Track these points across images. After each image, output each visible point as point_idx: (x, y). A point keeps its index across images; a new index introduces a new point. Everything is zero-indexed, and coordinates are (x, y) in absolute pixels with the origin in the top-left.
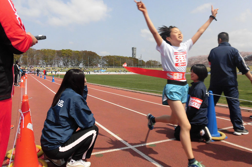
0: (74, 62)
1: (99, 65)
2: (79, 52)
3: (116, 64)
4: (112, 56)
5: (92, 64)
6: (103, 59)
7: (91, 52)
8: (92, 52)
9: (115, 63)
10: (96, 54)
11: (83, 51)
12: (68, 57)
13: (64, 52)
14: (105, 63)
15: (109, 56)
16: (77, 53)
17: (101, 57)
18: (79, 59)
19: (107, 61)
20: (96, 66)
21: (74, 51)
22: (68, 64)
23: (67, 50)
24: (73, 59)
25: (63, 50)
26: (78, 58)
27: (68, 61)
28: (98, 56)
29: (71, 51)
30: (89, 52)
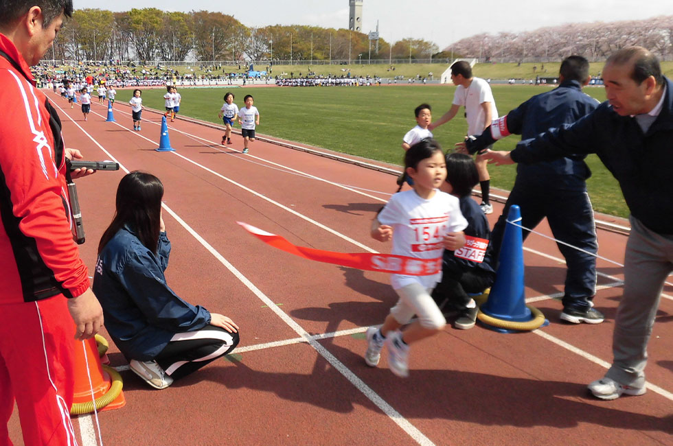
0: (171, 47)
1: (245, 56)
2: (182, 15)
3: (299, 51)
4: (287, 27)
5: (223, 53)
6: (256, 36)
7: (219, 14)
8: (223, 16)
9: (296, 48)
10: (236, 22)
11: (195, 13)
12: (152, 33)
13: (136, 18)
14: (265, 49)
15: (276, 27)
16: (177, 18)
17: (252, 29)
18: (183, 37)
19: (271, 42)
20: (236, 56)
21: (168, 14)
22: (151, 55)
23: (145, 10)
24: (166, 38)
25: (135, 12)
26: (182, 35)
27: (151, 47)
28: (242, 27)
29: (158, 13)
30: (213, 14)
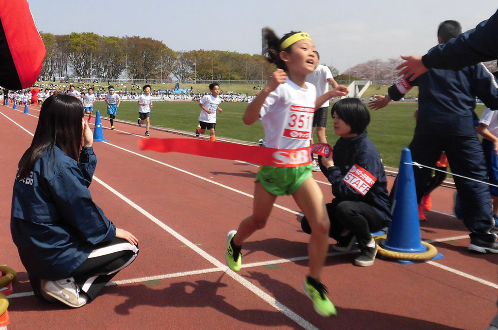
0: (106, 67)
1: (172, 75)
2: (117, 39)
3: (218, 73)
4: (209, 52)
5: (153, 73)
6: (182, 59)
7: (149, 39)
8: (153, 41)
9: (216, 70)
10: (164, 46)
11: (128, 38)
12: (89, 54)
13: (75, 40)
14: (189, 70)
15: (199, 51)
16: (113, 42)
17: (178, 53)
18: (117, 58)
19: (195, 64)
20: (165, 76)
21: (104, 38)
22: (88, 73)
23: (84, 34)
24: (102, 59)
25: (75, 35)
26: (116, 56)
27: (87, 66)
28: (170, 52)
29: (96, 37)
30: (144, 39)
